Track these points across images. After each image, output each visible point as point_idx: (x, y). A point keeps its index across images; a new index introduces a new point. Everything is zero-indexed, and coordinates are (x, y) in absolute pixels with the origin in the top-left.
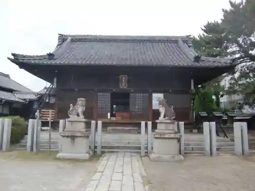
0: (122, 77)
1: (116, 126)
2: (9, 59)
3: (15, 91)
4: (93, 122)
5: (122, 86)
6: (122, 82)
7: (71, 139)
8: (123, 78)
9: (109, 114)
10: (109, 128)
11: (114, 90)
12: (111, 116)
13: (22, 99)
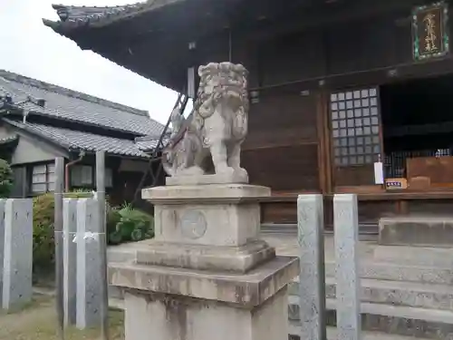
0: (422, 16)
1: (408, 213)
2: (47, 23)
3: (139, 135)
4: (308, 202)
5: (422, 50)
6: (424, 34)
7: (168, 307)
8: (429, 18)
9: (379, 168)
10: (383, 222)
11: (392, 73)
12: (386, 176)
13: (144, 151)
